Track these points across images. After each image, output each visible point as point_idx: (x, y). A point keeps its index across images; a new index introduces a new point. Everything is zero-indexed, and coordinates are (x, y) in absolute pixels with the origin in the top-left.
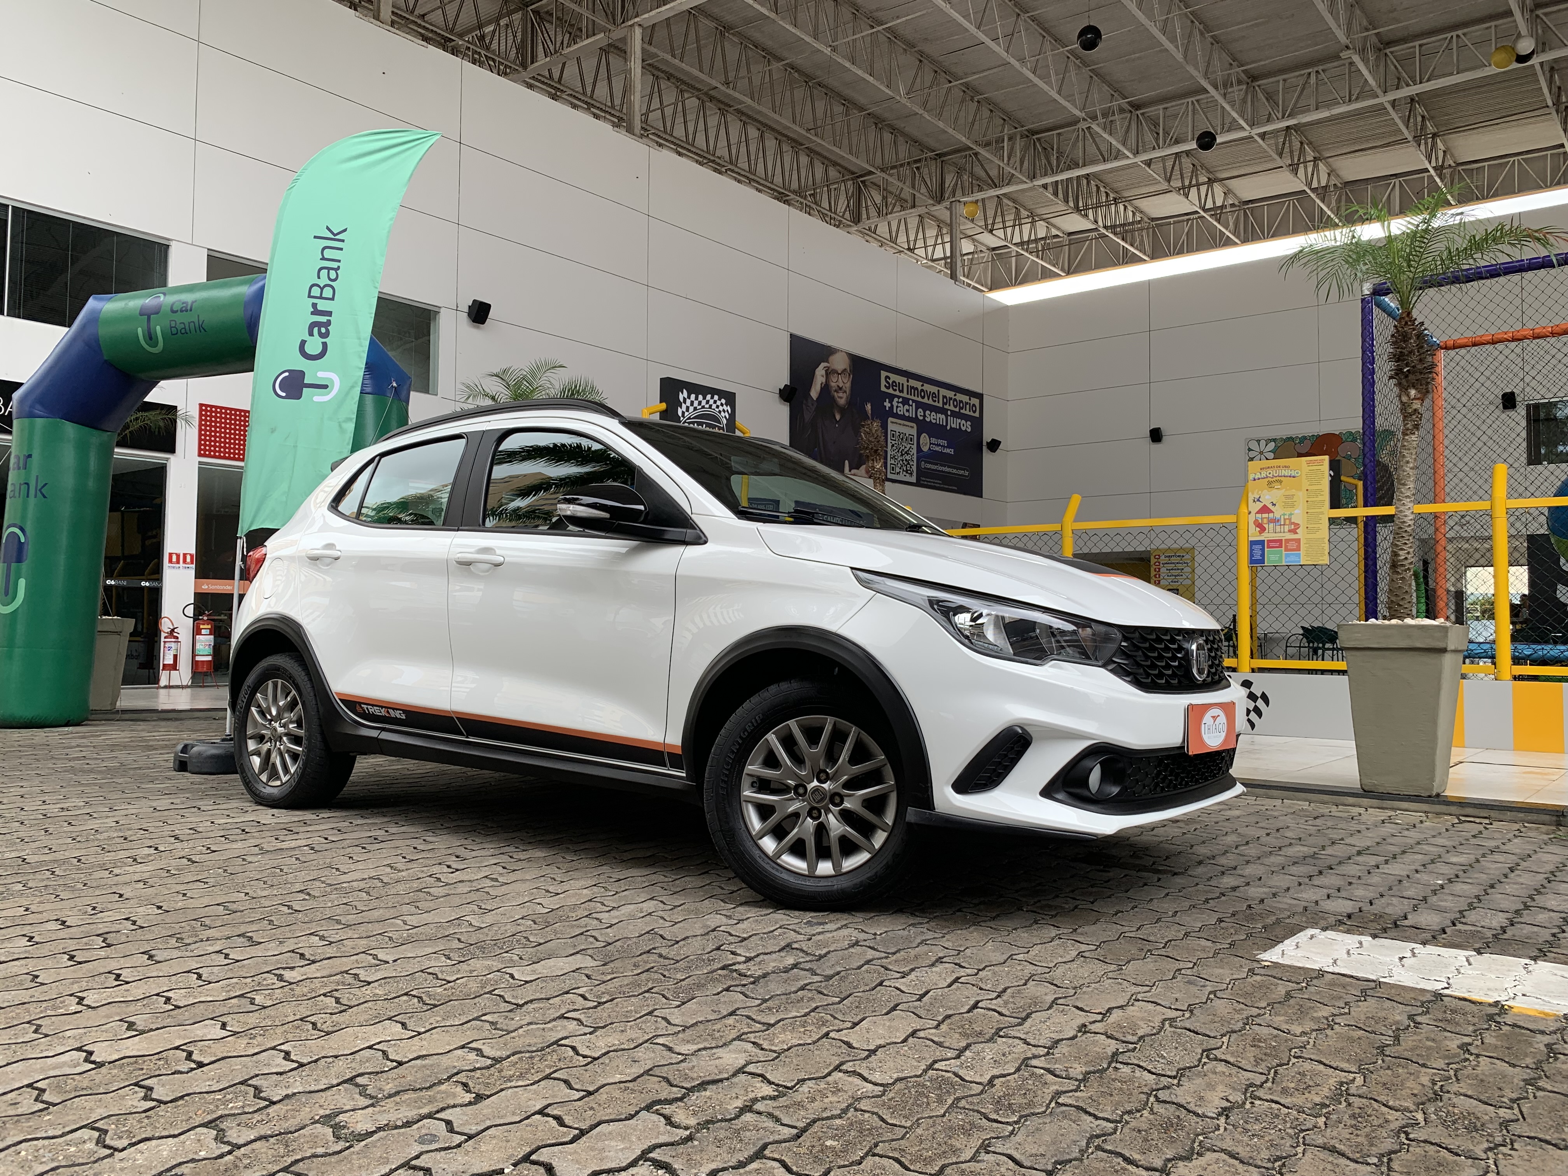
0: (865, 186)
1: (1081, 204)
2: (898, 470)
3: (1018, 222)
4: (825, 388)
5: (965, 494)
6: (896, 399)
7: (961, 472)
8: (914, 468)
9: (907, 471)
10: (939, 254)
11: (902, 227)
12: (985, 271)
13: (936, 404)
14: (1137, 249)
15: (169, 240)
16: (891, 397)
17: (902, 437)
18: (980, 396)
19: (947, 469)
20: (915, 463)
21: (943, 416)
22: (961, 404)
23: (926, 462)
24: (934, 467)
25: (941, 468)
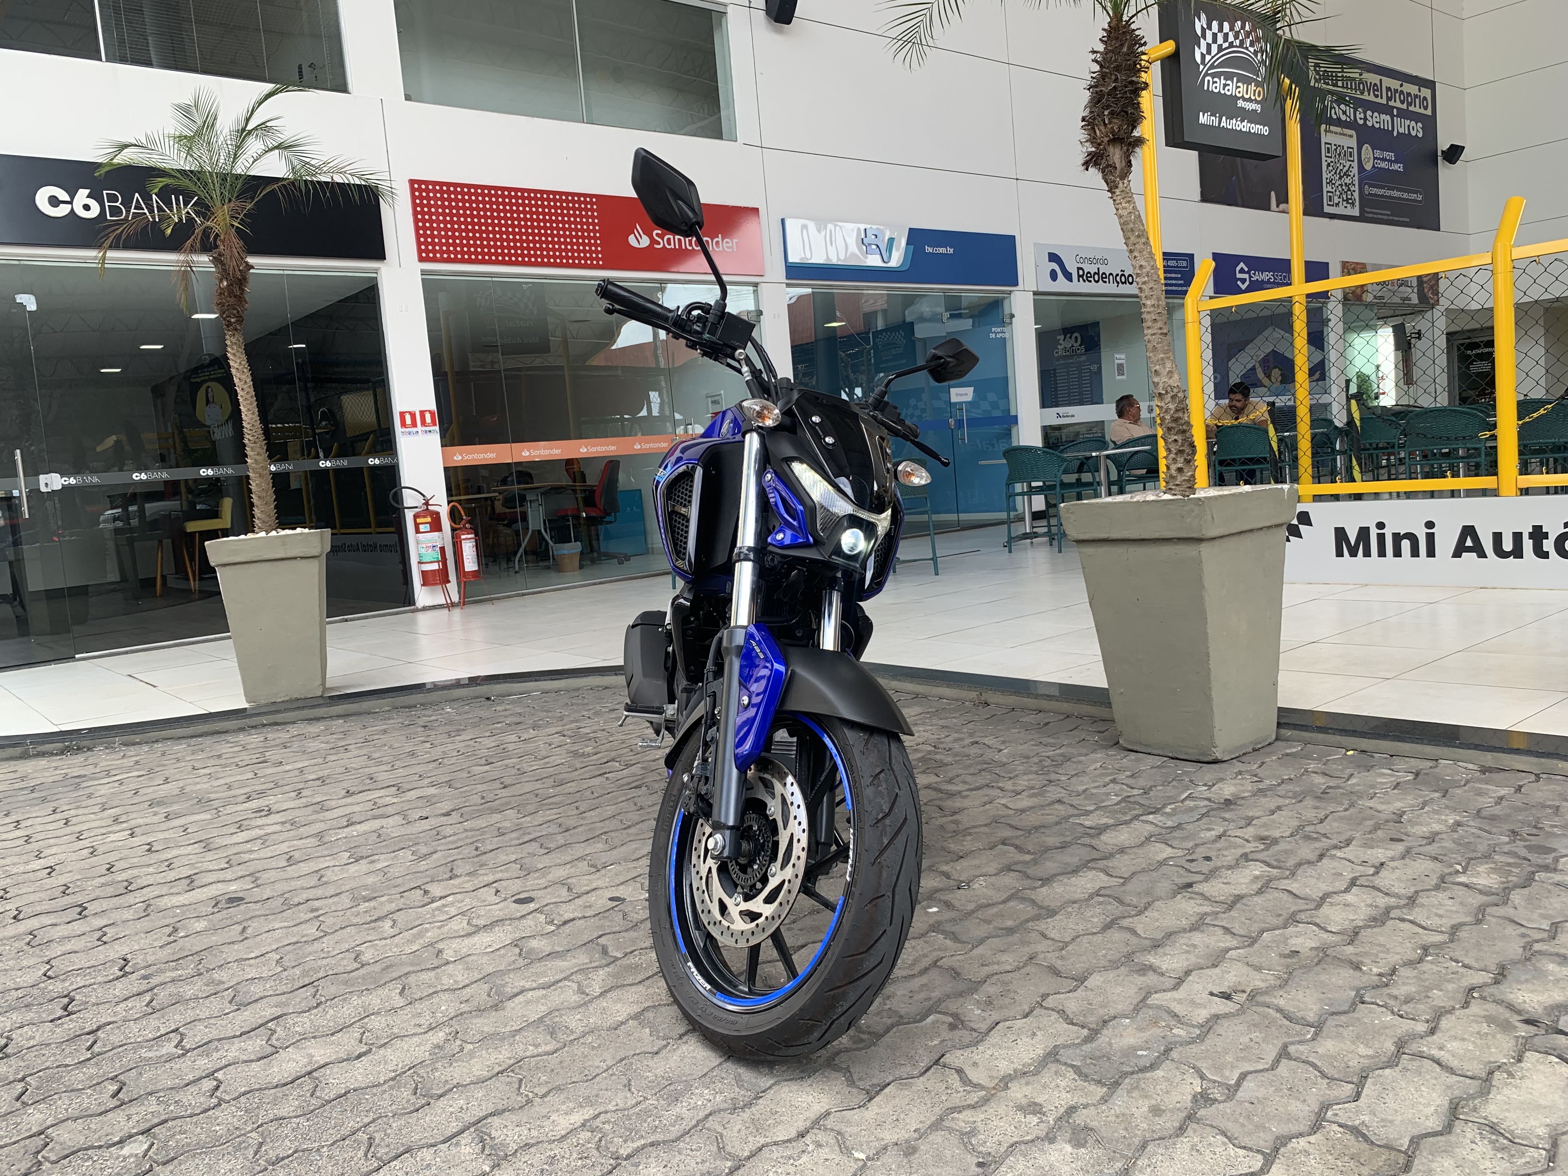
2: (1336, 200)
5: (1417, 227)
6: (1329, 97)
7: (1413, 196)
8: (1356, 195)
9: (1347, 200)
13: (1378, 100)
16: (1323, 94)
17: (1340, 152)
18: (1431, 85)
19: (1396, 194)
20: (1357, 188)
21: (1388, 118)
22: (1408, 98)
23: (1371, 186)
24: (1380, 192)
25: (1388, 193)
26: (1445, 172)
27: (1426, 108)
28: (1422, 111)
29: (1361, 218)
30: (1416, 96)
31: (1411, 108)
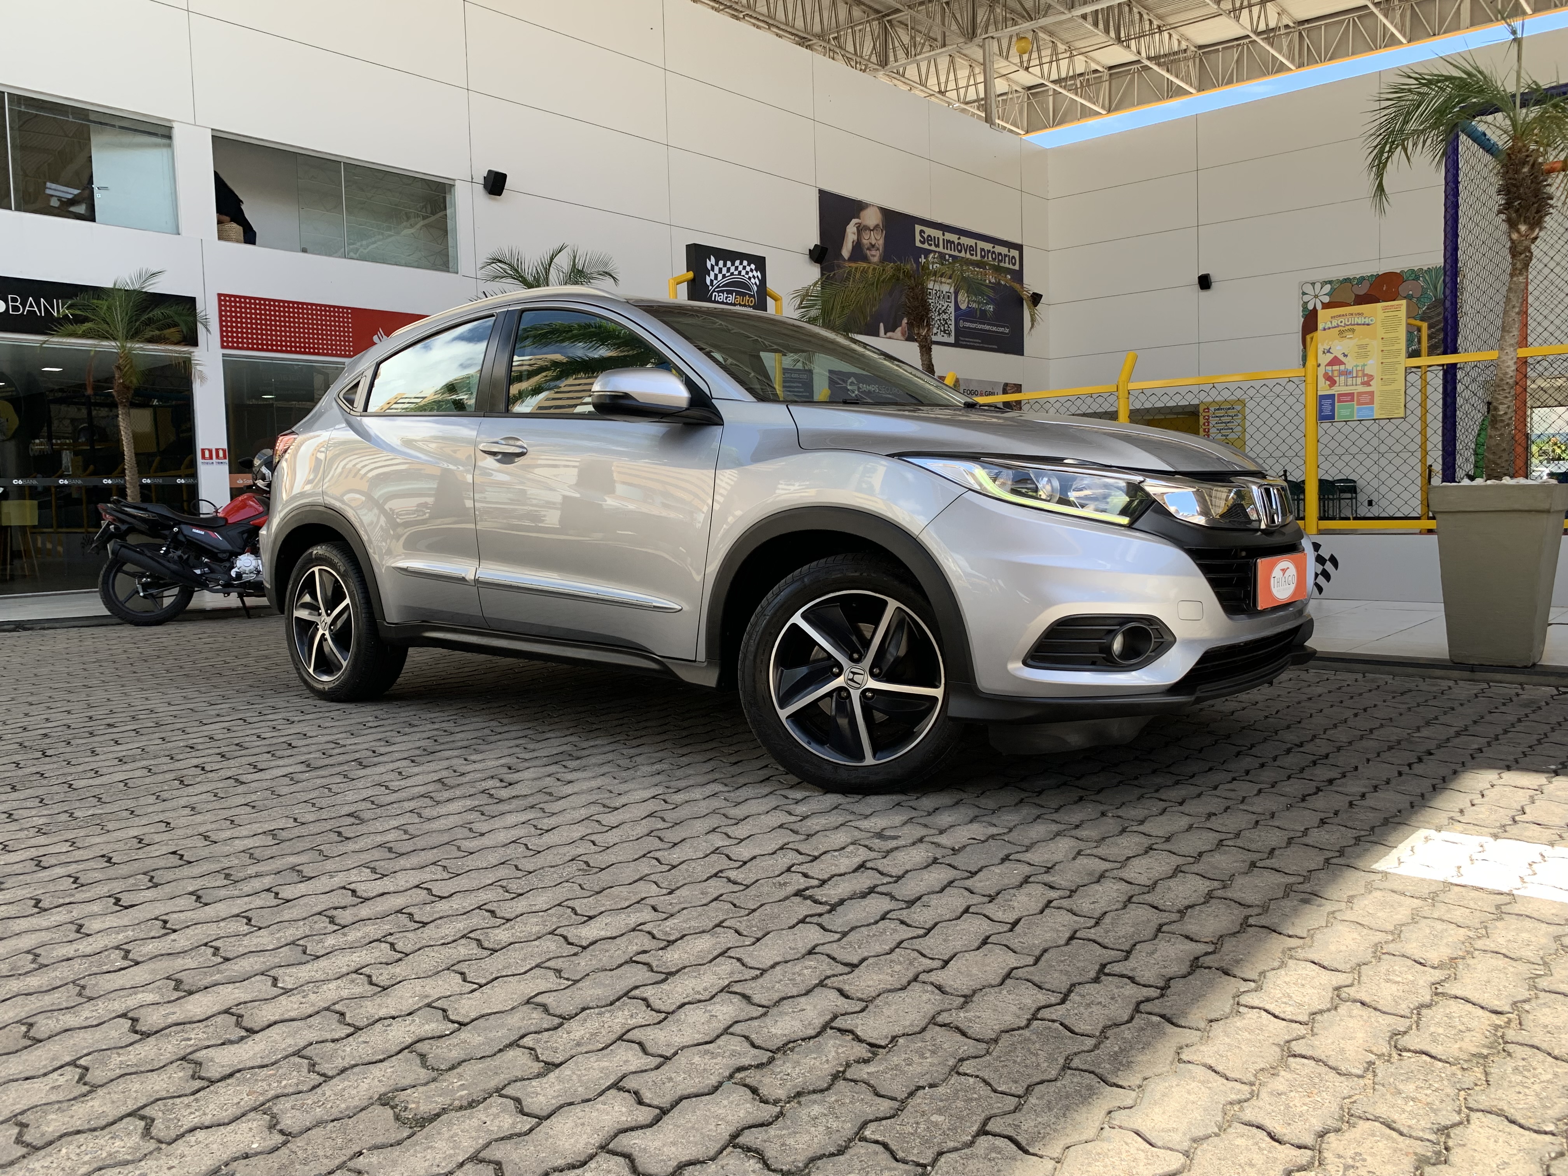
0: (892, 26)
1: (1122, 35)
2: (935, 330)
3: (1055, 58)
4: (858, 247)
5: (1006, 352)
6: (931, 255)
7: (1001, 330)
8: (952, 327)
9: (944, 331)
10: (972, 95)
11: (932, 69)
12: (1021, 112)
13: (974, 258)
14: (1182, 80)
15: (170, 121)
16: (927, 252)
17: (940, 296)
18: (1019, 248)
19: (987, 327)
20: (953, 323)
22: (1000, 257)
23: (964, 321)
24: (973, 325)
25: (980, 326)
26: (1028, 312)
27: (1014, 264)
28: (1011, 266)
29: (956, 344)
30: (1006, 256)
31: (1002, 264)
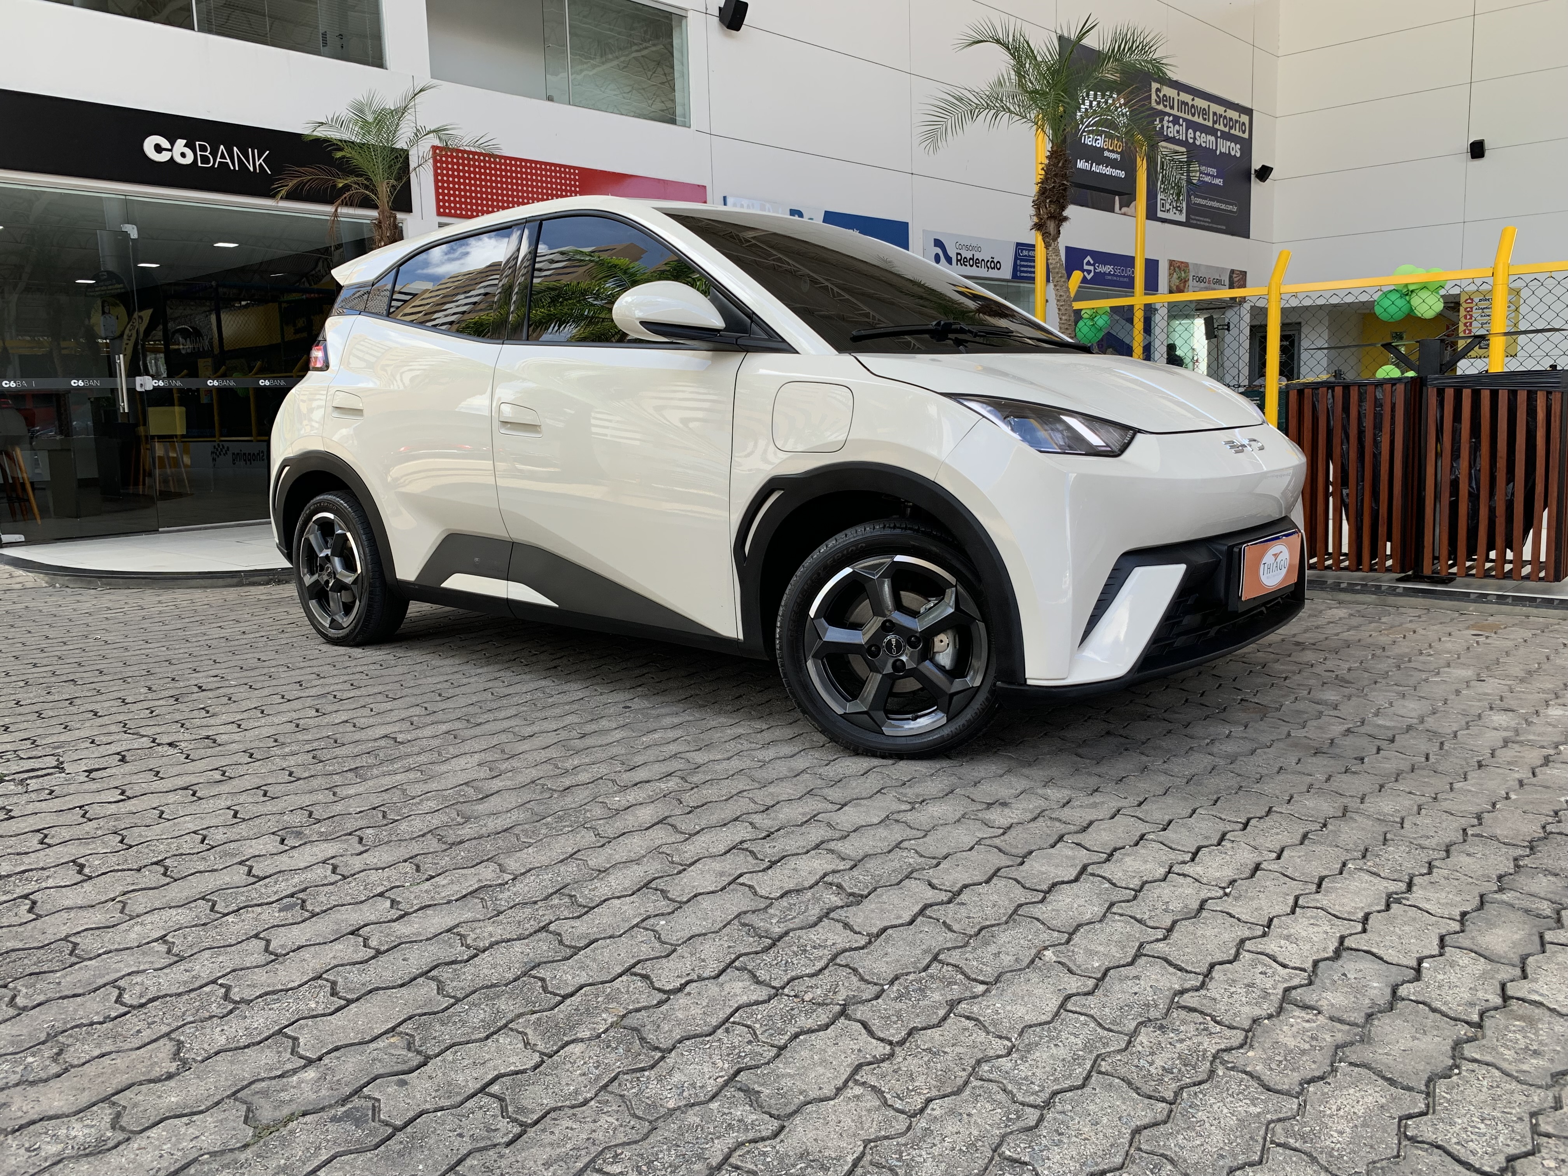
2: (1168, 207)
5: (1231, 234)
7: (1230, 208)
8: (1184, 204)
9: (1176, 208)
13: (1206, 123)
16: (1162, 115)
19: (1215, 204)
20: (1185, 198)
21: (1213, 139)
22: (1231, 122)
23: (1196, 196)
24: (1203, 202)
25: (1210, 203)
26: (1257, 187)
27: (1244, 132)
28: (1241, 134)
29: (1186, 224)
30: (1237, 121)
31: (1232, 132)
